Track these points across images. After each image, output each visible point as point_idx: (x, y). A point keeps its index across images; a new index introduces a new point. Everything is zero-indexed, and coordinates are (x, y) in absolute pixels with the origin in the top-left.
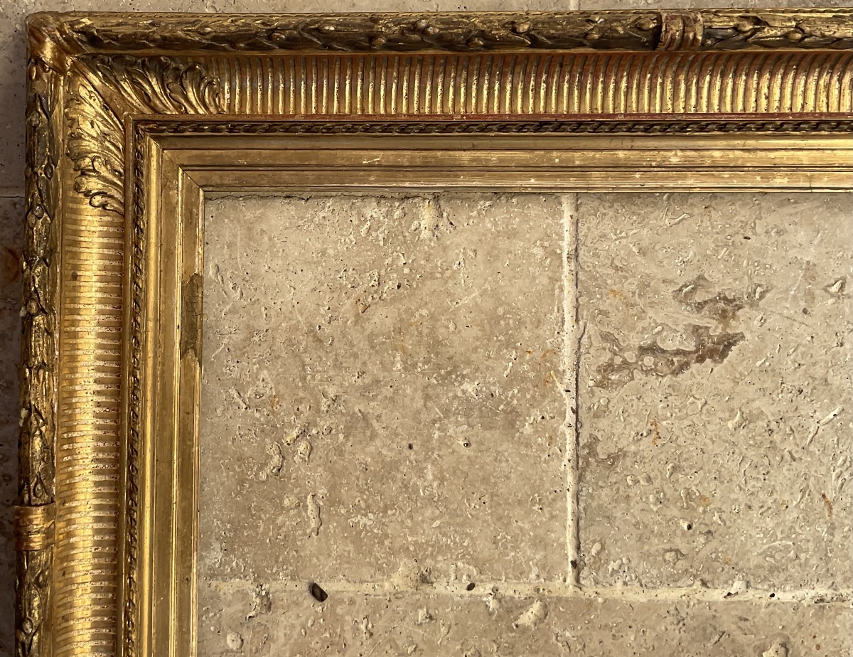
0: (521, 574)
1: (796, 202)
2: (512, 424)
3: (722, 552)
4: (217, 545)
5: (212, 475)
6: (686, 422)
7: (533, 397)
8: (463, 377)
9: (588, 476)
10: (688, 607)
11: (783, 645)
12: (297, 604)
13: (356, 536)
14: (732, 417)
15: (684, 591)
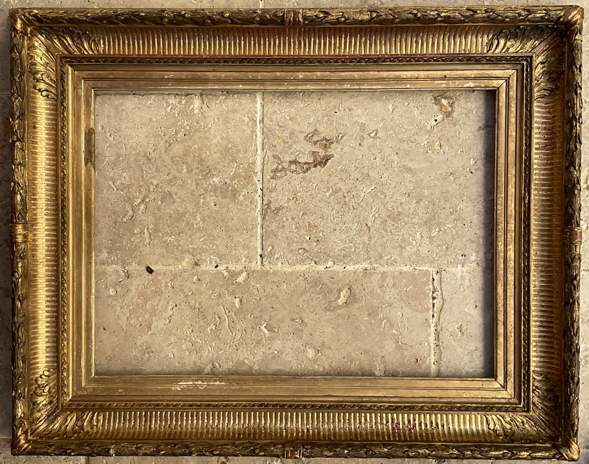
0: (238, 260)
1: (357, 96)
2: (235, 196)
3: (323, 249)
4: (105, 251)
5: (102, 220)
6: (309, 193)
7: (244, 184)
8: (213, 175)
9: (267, 218)
10: (309, 273)
11: (349, 289)
12: (141, 275)
13: (166, 245)
14: (328, 191)
15: (307, 266)
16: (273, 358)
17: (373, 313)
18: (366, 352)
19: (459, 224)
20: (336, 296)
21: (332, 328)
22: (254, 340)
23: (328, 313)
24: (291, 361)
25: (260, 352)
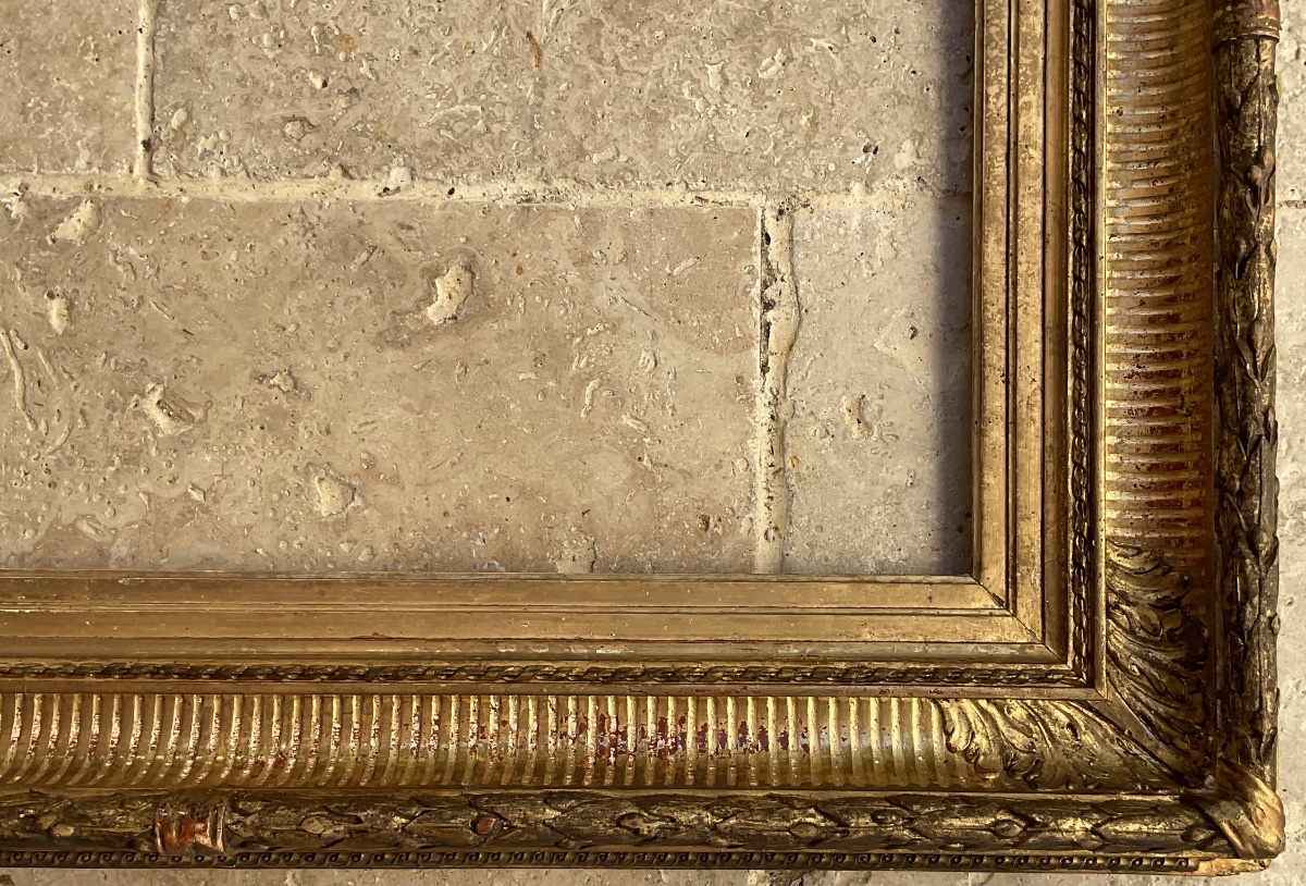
0: (61, 159)
3: (373, 121)
9: (171, 6)
10: (321, 207)
11: (468, 268)
15: (315, 184)
16: (188, 513)
17: (550, 354)
18: (526, 493)
19: (856, 36)
20: (420, 293)
21: (407, 408)
22: (114, 448)
23: (390, 354)
24: (250, 528)
25: (136, 494)
